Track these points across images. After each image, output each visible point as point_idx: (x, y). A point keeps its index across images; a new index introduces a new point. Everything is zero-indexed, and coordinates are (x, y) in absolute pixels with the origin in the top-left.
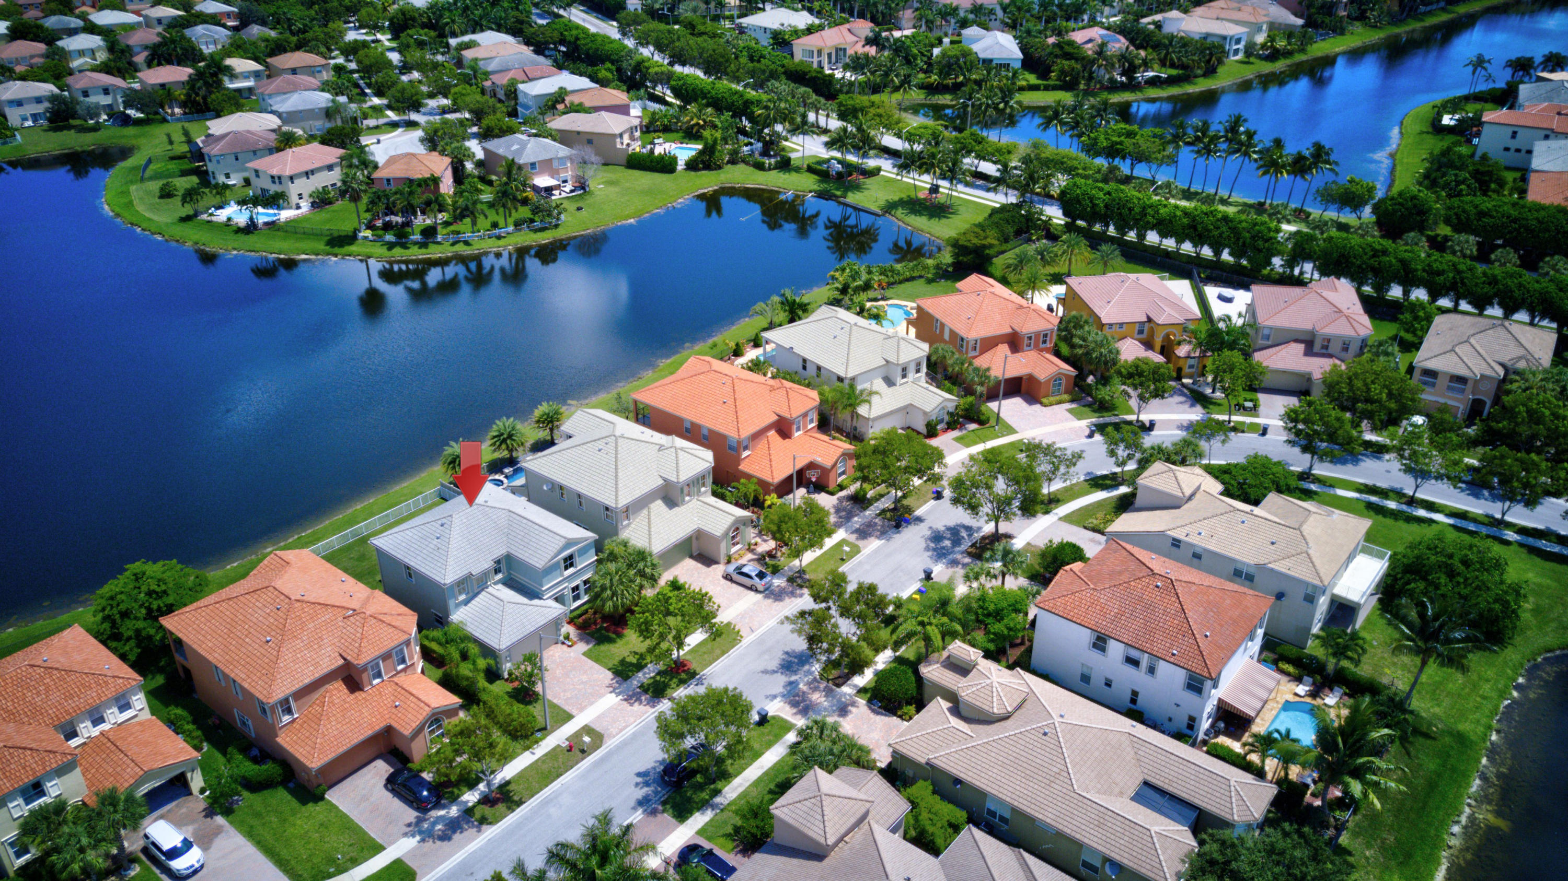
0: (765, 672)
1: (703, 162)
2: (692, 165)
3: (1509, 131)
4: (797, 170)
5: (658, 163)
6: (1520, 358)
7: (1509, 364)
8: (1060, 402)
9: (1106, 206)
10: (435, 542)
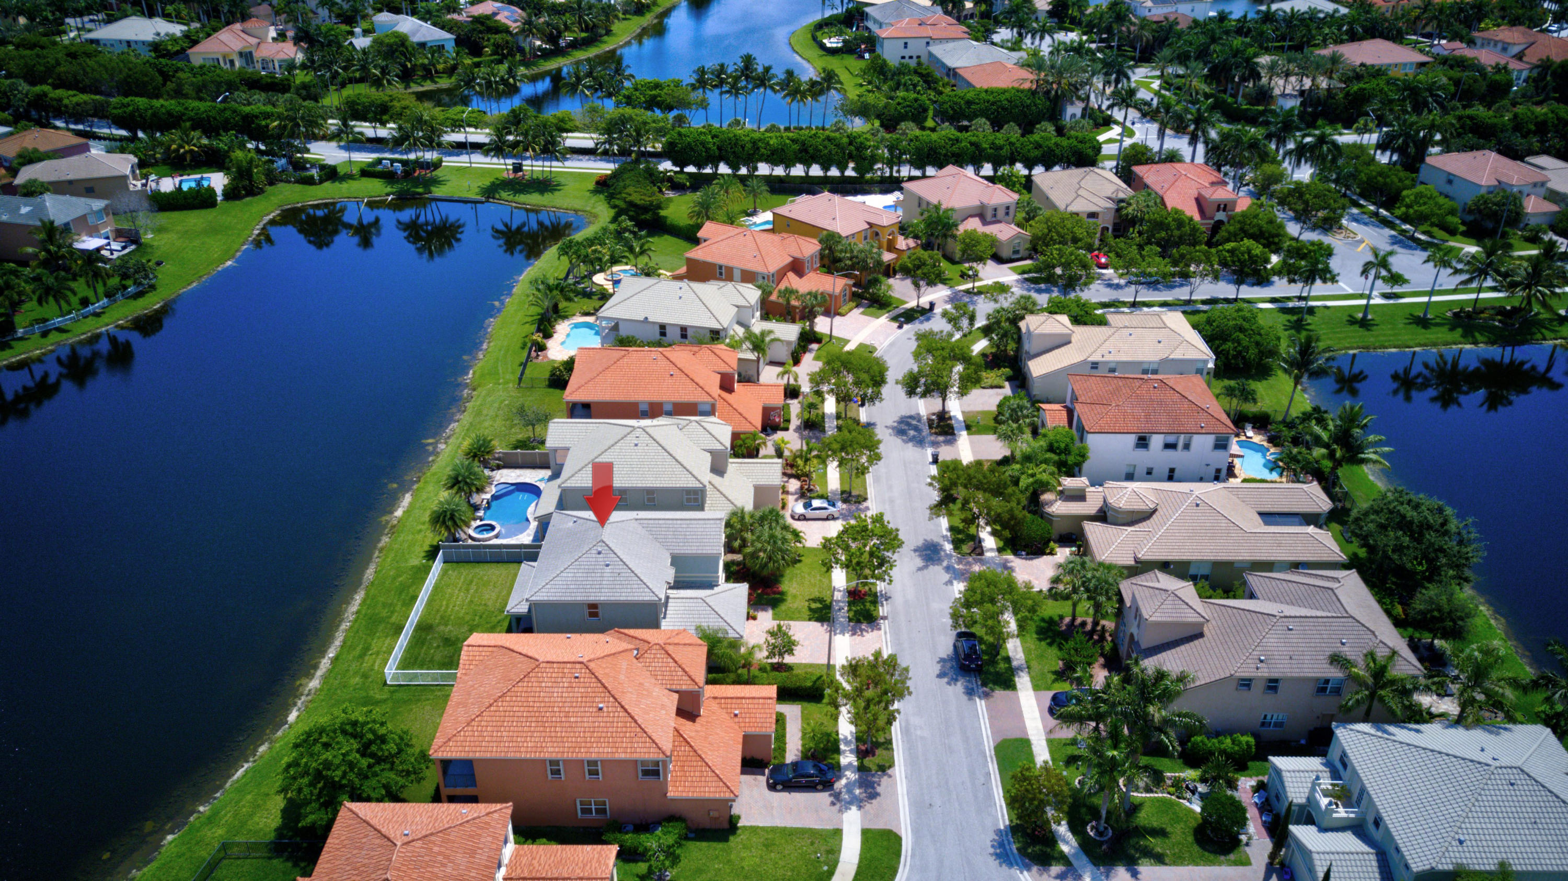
0: (920, 569)
1: (244, 188)
2: (231, 194)
3: (902, 42)
4: (349, 177)
5: (195, 198)
6: (1117, 190)
7: (1114, 196)
8: (850, 310)
9: (719, 148)
10: (608, 570)
